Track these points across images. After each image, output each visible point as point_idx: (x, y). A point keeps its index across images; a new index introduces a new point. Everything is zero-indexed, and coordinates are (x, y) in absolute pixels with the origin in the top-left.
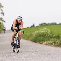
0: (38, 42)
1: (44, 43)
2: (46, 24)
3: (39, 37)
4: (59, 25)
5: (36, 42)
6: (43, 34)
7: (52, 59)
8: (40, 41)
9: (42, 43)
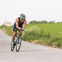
0: (27, 41)
1: (34, 42)
2: (36, 22)
3: (29, 36)
4: (50, 23)
5: (25, 41)
6: (33, 32)
7: (42, 58)
8: (29, 39)
9: (31, 42)
